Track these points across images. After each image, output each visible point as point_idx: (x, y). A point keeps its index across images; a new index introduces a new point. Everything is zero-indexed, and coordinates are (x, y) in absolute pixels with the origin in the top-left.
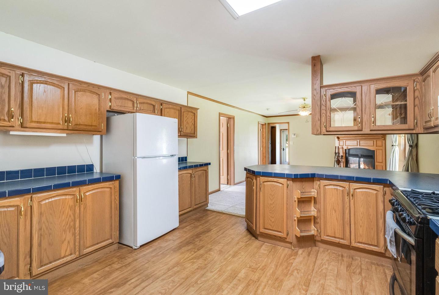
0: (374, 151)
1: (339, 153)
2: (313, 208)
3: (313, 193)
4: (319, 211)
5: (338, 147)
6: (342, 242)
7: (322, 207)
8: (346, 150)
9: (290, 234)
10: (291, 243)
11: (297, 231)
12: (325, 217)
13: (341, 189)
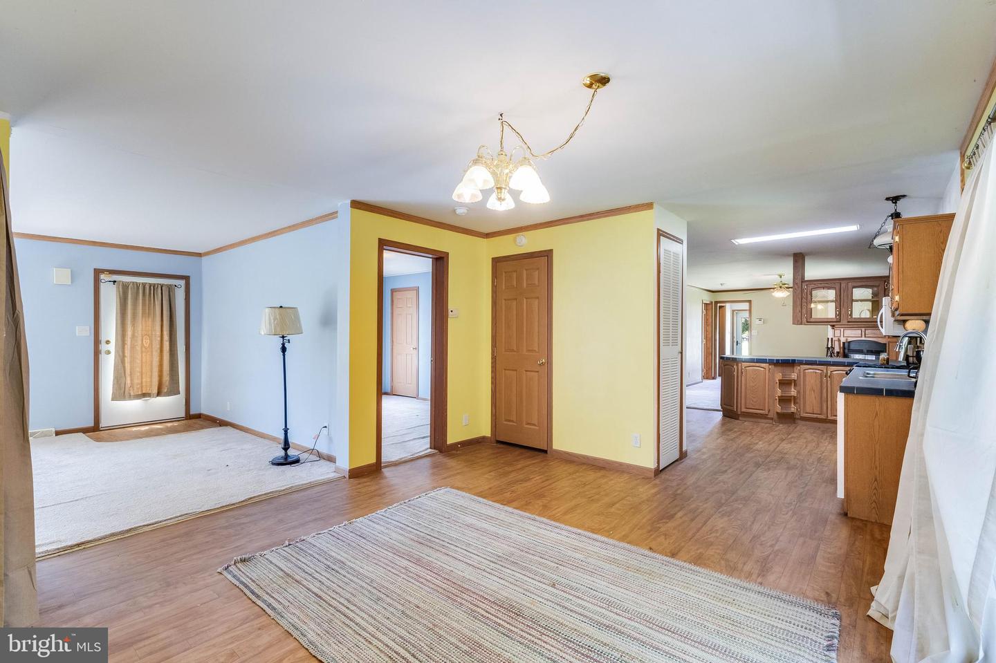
1: (834, 348)
2: (793, 389)
3: (794, 376)
4: (799, 392)
5: (832, 339)
6: (819, 416)
7: (802, 389)
8: (844, 343)
9: (771, 411)
10: (772, 419)
11: (778, 408)
12: (804, 398)
13: (820, 372)
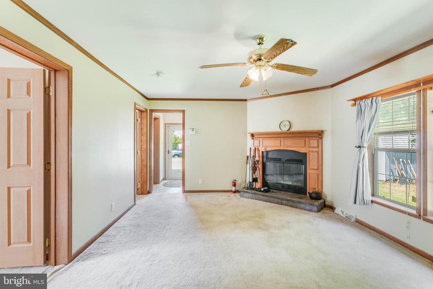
0: (306, 153)
8: (263, 152)
